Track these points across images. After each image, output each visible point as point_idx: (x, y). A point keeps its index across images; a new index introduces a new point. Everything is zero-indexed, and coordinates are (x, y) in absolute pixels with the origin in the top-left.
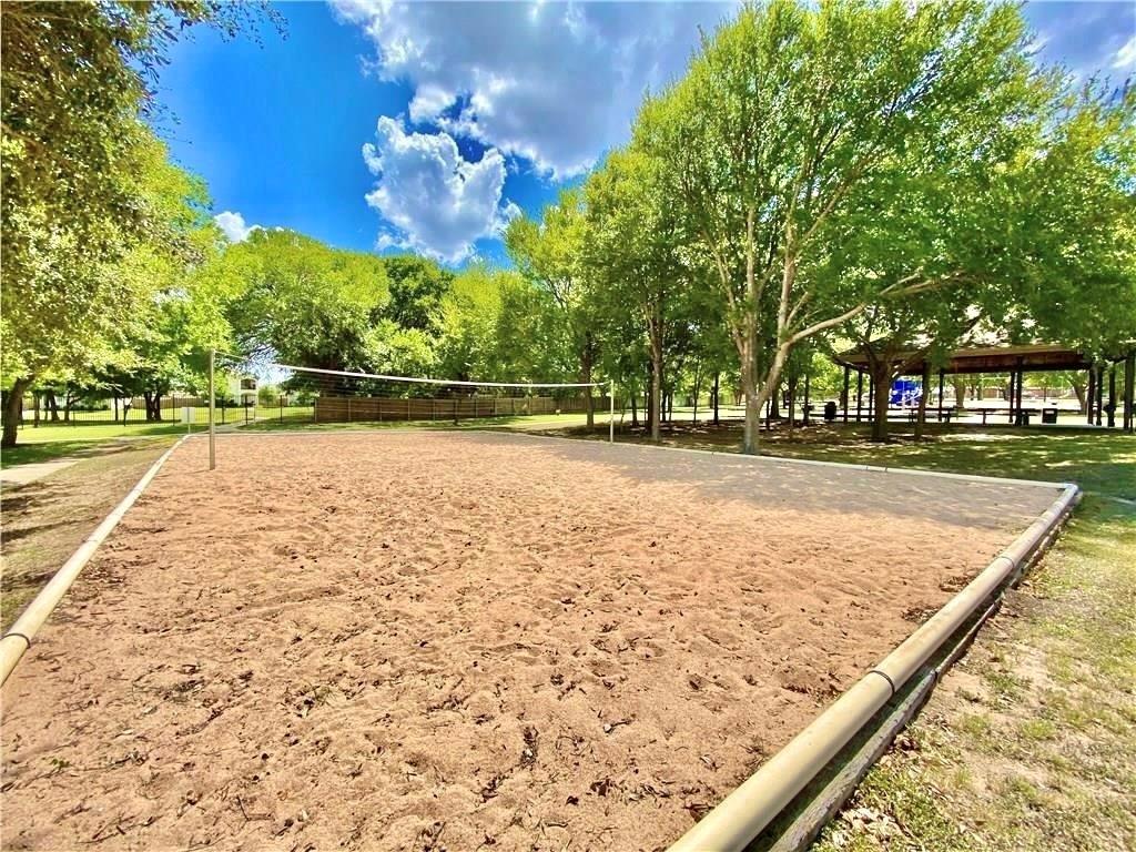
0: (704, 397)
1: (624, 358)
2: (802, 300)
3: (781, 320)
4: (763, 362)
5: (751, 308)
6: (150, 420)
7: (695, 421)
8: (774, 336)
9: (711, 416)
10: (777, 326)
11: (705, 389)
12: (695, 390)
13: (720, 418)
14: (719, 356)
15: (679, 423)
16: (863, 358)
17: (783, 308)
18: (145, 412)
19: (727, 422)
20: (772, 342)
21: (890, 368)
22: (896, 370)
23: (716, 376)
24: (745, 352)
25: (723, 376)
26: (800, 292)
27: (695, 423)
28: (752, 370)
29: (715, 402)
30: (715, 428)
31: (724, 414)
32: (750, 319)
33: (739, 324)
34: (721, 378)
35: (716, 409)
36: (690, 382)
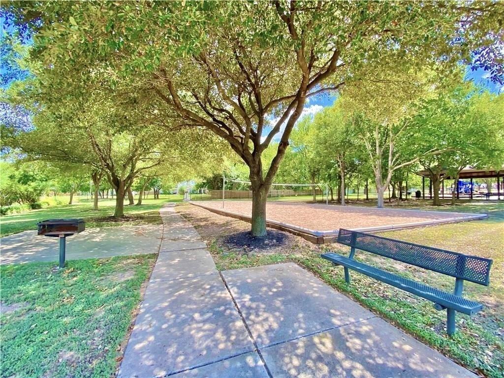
0: (362, 189)
1: (330, 175)
2: (397, 155)
3: (390, 162)
4: (384, 176)
5: (378, 159)
6: (155, 198)
7: (358, 199)
8: (387, 168)
9: (365, 197)
10: (388, 164)
11: (362, 186)
12: (357, 186)
13: (369, 198)
14: (368, 174)
15: (352, 200)
16: (428, 173)
17: (390, 158)
18: (154, 195)
19: (372, 199)
20: (387, 170)
21: (439, 177)
22: (442, 178)
23: (367, 180)
24: (377, 173)
25: (370, 180)
26: (396, 153)
27: (358, 200)
28: (380, 179)
29: (367, 191)
30: (367, 201)
31: (371, 196)
32: (378, 162)
33: (375, 163)
34: (369, 181)
35: (367, 195)
36: (355, 182)
